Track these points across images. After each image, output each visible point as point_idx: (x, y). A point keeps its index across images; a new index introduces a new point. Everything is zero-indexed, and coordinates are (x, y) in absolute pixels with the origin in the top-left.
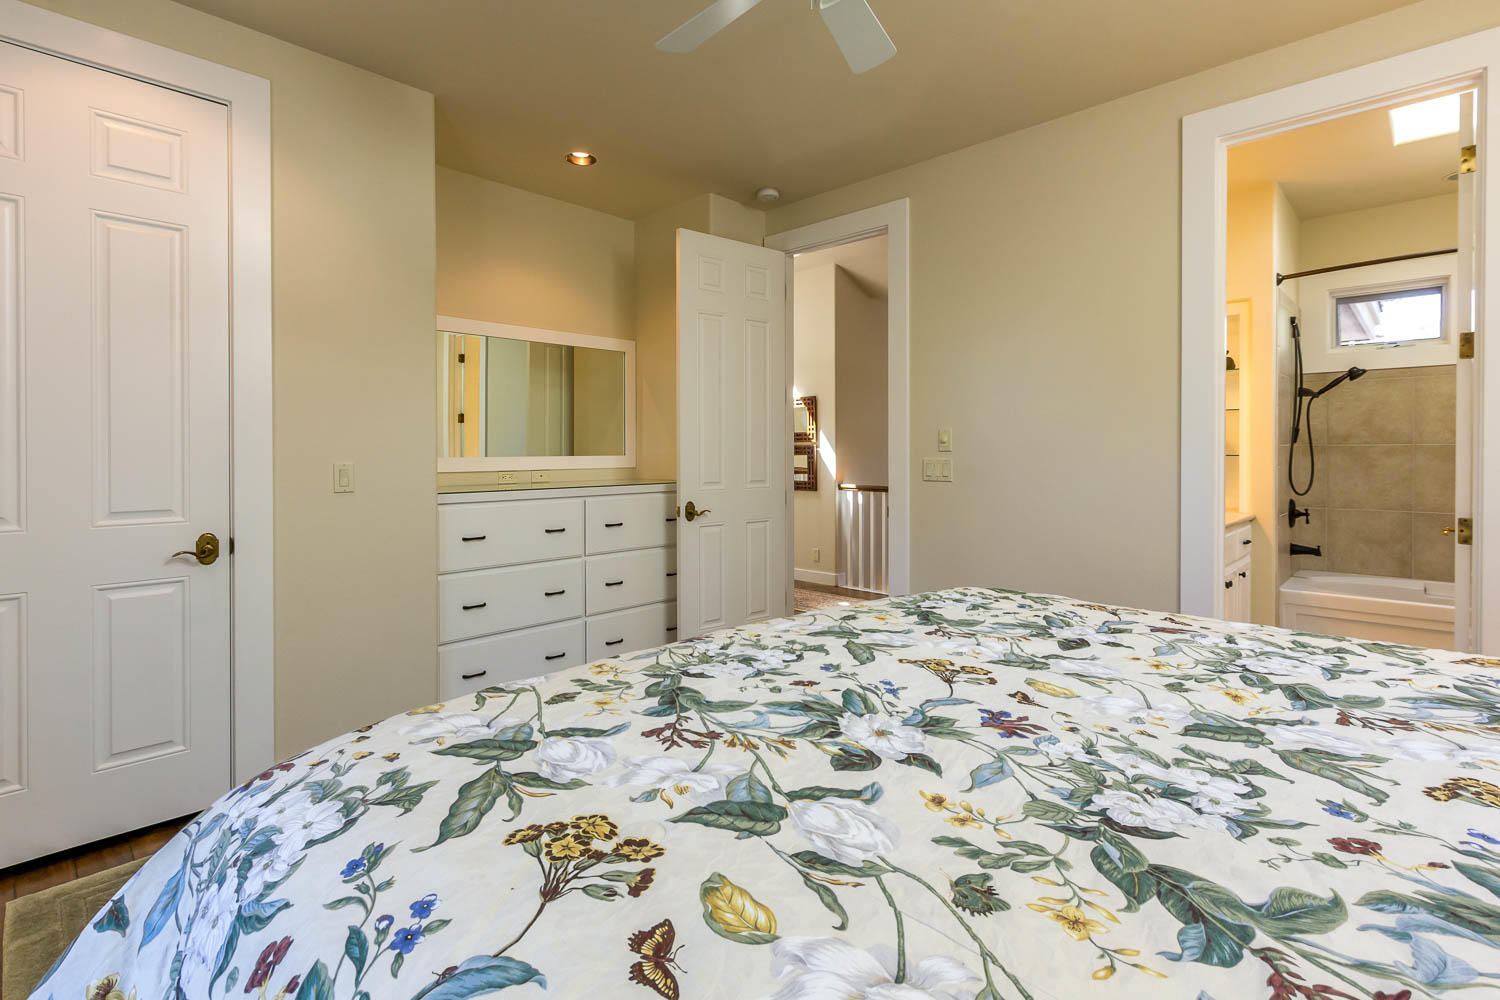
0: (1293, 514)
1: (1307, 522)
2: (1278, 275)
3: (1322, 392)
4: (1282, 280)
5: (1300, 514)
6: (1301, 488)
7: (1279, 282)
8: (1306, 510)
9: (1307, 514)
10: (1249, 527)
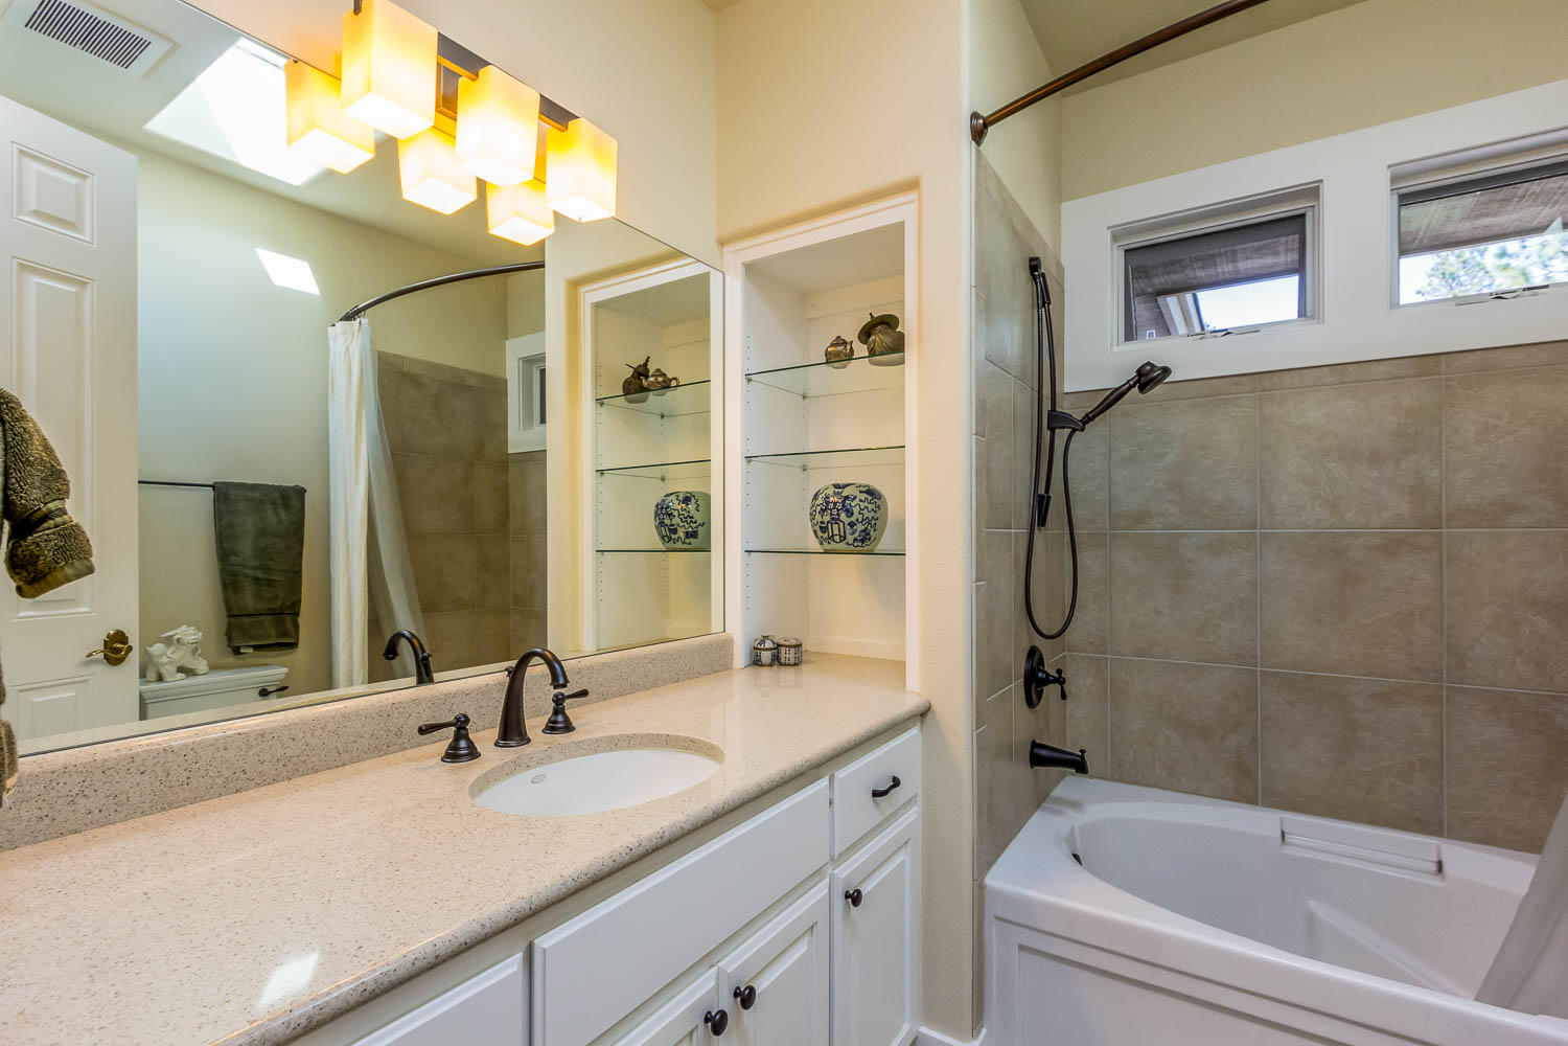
0: (1037, 680)
1: (1064, 696)
2: (975, 116)
3: (1088, 419)
4: (986, 126)
5: (1047, 681)
6: (1048, 620)
7: (978, 135)
8: (1059, 672)
9: (1060, 680)
10: (914, 731)
